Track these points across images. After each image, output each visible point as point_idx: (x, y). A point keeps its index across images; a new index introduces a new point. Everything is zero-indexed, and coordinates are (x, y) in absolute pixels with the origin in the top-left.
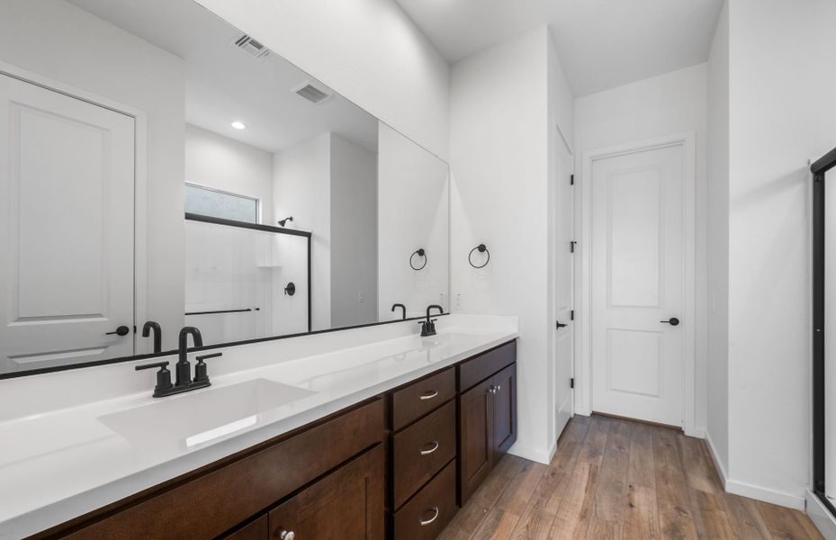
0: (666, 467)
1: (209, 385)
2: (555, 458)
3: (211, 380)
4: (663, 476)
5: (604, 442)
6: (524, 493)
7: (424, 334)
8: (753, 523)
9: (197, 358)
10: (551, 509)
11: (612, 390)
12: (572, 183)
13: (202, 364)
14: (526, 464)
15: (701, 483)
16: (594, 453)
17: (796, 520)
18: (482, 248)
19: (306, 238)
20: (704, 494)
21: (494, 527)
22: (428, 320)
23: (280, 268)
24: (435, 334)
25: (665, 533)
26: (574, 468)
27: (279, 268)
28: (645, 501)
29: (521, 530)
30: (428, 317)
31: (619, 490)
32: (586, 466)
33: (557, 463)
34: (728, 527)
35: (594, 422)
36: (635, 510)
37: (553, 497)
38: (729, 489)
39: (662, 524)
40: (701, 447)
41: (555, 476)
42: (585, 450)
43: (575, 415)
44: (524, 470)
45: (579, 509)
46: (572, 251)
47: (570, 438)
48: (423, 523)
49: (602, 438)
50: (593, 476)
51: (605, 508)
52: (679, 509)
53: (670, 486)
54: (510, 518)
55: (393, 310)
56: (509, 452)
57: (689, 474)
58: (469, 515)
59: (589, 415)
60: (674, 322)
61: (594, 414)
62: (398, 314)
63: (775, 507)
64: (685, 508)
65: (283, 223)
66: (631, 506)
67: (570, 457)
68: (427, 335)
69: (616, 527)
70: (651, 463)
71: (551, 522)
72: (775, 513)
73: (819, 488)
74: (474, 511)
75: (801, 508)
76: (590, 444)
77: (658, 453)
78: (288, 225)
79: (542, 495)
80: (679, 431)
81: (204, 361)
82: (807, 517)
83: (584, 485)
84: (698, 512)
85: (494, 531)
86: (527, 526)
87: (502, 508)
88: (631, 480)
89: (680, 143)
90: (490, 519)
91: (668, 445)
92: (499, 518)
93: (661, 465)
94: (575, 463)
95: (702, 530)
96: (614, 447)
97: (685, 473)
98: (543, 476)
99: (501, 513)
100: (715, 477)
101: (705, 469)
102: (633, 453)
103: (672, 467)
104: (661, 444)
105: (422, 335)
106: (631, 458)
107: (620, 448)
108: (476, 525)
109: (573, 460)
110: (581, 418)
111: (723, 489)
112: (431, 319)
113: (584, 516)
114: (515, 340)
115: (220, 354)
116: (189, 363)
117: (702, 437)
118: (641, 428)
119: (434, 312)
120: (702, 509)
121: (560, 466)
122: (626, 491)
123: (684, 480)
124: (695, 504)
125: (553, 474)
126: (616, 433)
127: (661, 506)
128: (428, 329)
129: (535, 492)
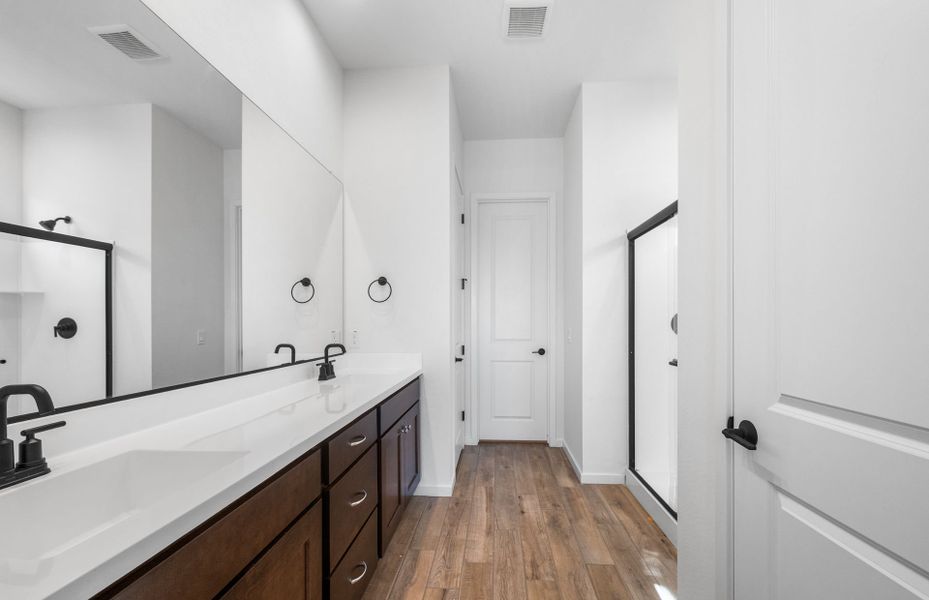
0: (541, 475)
1: (48, 471)
2: (455, 489)
3: (50, 462)
4: (540, 483)
5: (493, 466)
6: (434, 527)
7: (323, 377)
8: (600, 502)
9: (23, 433)
10: (462, 535)
11: (496, 417)
12: (463, 222)
13: (32, 441)
14: (431, 501)
15: (566, 482)
16: (487, 477)
17: (621, 492)
18: (382, 281)
19: (104, 252)
20: (568, 489)
21: (413, 568)
22: (327, 360)
23: (41, 295)
24: (334, 377)
25: (549, 525)
26: (473, 494)
27: (39, 297)
28: (531, 505)
29: (439, 562)
30: (326, 357)
31: (512, 503)
32: (483, 490)
33: (458, 494)
34: (586, 509)
35: (482, 450)
36: (526, 514)
37: (461, 523)
38: (583, 481)
39: (546, 520)
40: (561, 453)
41: (459, 505)
42: (479, 476)
43: (465, 446)
44: (430, 507)
45: (484, 528)
46: (463, 288)
47: (465, 468)
48: (354, 581)
49: (491, 462)
50: (490, 496)
51: (504, 521)
52: (555, 505)
53: (546, 489)
54: (427, 555)
55: (277, 351)
56: (415, 494)
57: (557, 477)
58: (385, 565)
59: (476, 444)
60: (542, 352)
61: (482, 443)
62: (285, 356)
63: (609, 486)
64: (558, 503)
65: (50, 224)
66: (523, 512)
67: (468, 485)
68: (325, 379)
69: (515, 533)
70: (530, 474)
71: (463, 547)
72: (610, 489)
73: (632, 465)
74: (389, 560)
75: (622, 482)
76: (482, 470)
77: (534, 465)
78: (60, 228)
79: (451, 525)
80: (545, 444)
81: (37, 436)
82: (626, 488)
83: (484, 506)
84: (567, 504)
85: (413, 572)
86: (444, 557)
87: (418, 548)
88: (519, 492)
89: (545, 201)
90: (407, 562)
91: (540, 457)
92: (415, 559)
93: (538, 473)
94: (474, 490)
95: (571, 516)
96: (502, 467)
97: (553, 476)
98: (448, 509)
99: (418, 552)
100: (574, 475)
101: (566, 469)
102: (516, 469)
103: (545, 474)
104: (535, 457)
105: (319, 380)
106: (516, 475)
107: (506, 467)
108: (395, 572)
109: (471, 486)
110: (472, 448)
111: (579, 482)
112: (330, 359)
113: (489, 532)
114: (418, 378)
115: (63, 424)
116: (12, 442)
117: (561, 446)
118: (518, 447)
119: (332, 351)
120: (569, 500)
121: (461, 495)
122: (517, 501)
123: (554, 482)
124: (564, 498)
125: (457, 504)
126: (501, 455)
127: (543, 506)
128: (327, 372)
129: (444, 524)
